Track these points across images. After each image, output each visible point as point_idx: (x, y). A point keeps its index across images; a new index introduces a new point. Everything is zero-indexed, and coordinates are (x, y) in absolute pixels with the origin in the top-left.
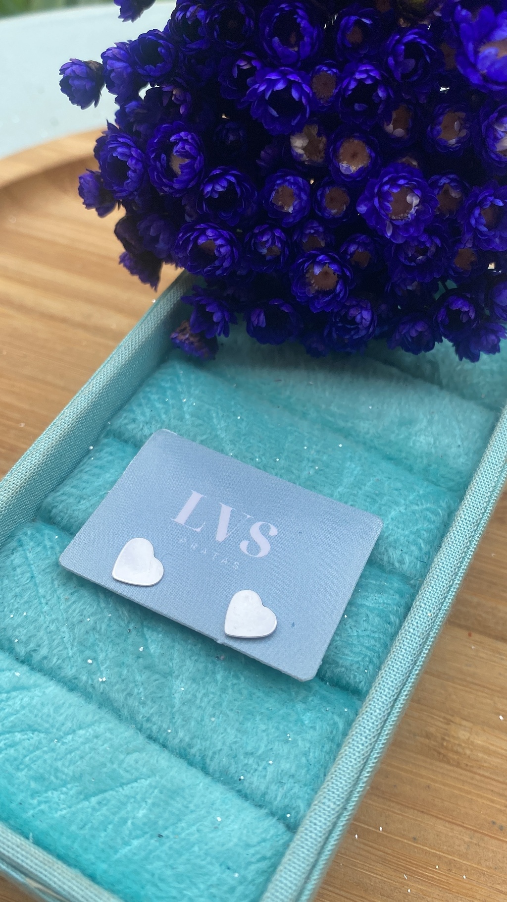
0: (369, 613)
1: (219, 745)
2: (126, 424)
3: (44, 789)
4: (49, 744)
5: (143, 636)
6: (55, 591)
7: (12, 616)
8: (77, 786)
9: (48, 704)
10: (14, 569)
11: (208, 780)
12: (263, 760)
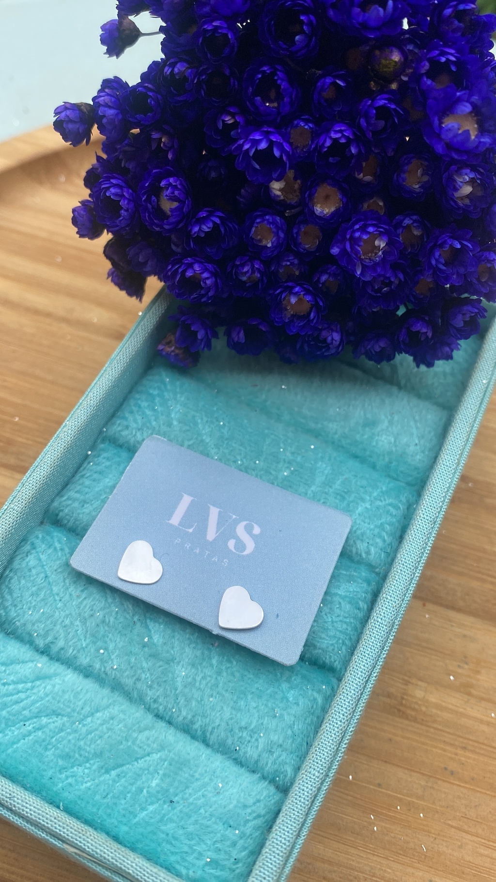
0: (341, 601)
1: (217, 722)
2: (120, 431)
3: (70, 765)
4: (72, 726)
5: (147, 627)
6: (67, 589)
7: (30, 613)
8: (98, 762)
9: (68, 691)
10: (30, 570)
11: (209, 751)
12: (255, 733)
